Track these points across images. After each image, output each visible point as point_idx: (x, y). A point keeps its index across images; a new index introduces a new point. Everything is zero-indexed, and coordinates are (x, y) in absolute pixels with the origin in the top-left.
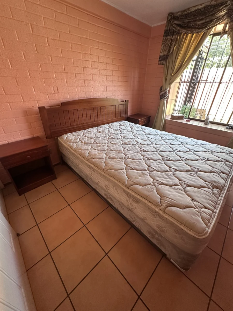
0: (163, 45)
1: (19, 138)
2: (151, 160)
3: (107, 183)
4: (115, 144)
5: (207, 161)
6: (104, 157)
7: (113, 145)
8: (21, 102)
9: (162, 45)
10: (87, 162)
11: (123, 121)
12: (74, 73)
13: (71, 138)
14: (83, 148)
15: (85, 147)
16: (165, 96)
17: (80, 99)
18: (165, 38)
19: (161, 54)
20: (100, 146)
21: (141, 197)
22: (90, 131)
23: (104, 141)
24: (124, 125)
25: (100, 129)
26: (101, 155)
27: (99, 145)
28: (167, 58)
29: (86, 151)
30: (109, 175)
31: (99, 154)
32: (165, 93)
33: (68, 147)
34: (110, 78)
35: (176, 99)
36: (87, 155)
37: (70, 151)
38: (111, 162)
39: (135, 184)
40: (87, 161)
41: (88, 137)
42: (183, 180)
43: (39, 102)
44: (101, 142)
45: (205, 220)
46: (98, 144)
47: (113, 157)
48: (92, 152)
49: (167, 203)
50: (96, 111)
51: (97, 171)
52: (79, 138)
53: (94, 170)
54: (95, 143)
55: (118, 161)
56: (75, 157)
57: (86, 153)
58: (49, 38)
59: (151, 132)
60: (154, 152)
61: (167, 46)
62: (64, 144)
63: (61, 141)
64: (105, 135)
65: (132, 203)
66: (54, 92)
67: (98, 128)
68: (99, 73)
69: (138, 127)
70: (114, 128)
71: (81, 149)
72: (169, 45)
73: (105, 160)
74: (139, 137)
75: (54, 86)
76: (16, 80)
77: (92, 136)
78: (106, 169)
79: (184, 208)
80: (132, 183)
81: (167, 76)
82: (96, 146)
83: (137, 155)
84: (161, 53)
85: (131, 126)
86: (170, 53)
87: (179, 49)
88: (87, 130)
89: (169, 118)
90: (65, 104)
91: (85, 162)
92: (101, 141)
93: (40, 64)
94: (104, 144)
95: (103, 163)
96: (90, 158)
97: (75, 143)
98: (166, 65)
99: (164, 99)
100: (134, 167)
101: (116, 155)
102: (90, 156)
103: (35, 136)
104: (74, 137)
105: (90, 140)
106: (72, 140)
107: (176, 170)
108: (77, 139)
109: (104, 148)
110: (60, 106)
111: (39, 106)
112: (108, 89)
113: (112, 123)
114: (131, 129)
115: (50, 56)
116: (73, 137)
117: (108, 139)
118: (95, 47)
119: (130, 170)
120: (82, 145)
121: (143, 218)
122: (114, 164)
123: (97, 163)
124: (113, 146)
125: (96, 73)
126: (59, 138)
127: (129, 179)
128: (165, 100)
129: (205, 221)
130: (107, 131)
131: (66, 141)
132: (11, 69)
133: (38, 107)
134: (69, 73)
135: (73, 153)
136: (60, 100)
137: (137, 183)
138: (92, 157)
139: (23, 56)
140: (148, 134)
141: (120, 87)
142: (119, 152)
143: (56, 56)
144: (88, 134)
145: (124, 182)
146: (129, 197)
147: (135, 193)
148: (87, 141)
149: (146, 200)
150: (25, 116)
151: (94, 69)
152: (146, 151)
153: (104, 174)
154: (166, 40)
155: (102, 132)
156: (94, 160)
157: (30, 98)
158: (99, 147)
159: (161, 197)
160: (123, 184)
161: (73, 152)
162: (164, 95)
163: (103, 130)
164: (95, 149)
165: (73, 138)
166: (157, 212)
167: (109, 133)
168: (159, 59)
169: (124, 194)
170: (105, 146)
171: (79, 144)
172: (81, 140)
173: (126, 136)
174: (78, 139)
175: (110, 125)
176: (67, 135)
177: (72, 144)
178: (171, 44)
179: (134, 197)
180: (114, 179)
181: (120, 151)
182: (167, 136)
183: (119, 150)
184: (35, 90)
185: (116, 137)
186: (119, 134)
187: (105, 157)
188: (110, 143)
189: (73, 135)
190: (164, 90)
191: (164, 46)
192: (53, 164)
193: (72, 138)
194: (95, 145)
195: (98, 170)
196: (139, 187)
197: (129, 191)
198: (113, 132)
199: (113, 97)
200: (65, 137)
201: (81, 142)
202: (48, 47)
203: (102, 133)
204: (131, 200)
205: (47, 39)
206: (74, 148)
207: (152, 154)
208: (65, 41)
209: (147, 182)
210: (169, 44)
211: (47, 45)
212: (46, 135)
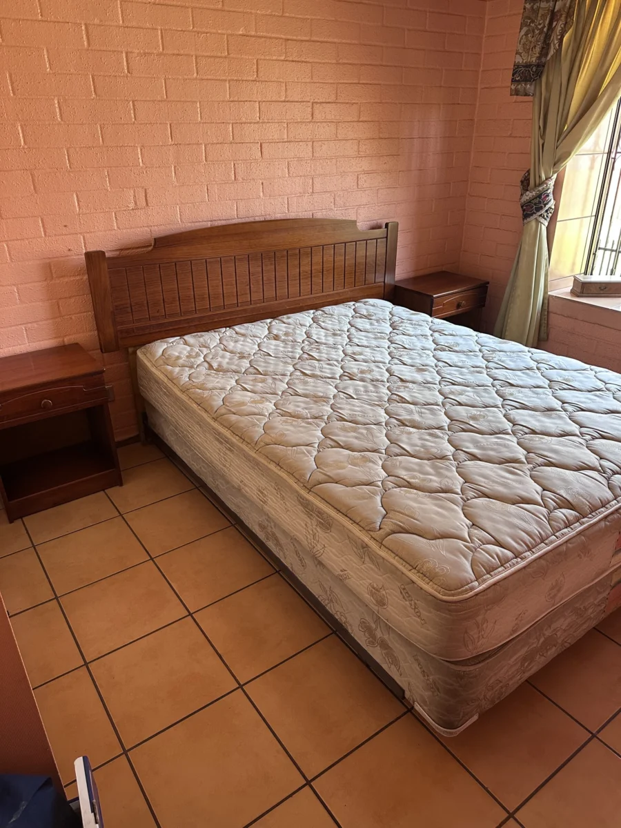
0: (525, 29)
1: (22, 346)
2: (410, 429)
3: (263, 483)
4: (313, 376)
5: (597, 438)
6: (268, 410)
7: (306, 379)
8: (39, 240)
9: (521, 29)
10: (216, 425)
11: (372, 301)
12: (201, 144)
13: (177, 354)
14: (210, 385)
15: (218, 382)
16: (541, 208)
17: (216, 224)
18: (532, 7)
19: (519, 60)
20: (263, 381)
21: (335, 510)
22: (243, 331)
23: (282, 368)
24: (368, 317)
25: (278, 326)
26: (260, 406)
27: (260, 378)
28: (539, 74)
29: (215, 392)
30: (267, 457)
31: (255, 402)
32: (539, 196)
33: (166, 380)
34: (324, 147)
35: (597, 216)
36: (218, 402)
37: (170, 394)
38: (281, 426)
39: (331, 480)
40: (215, 419)
41: (231, 352)
42: (477, 483)
43: (87, 236)
44: (271, 369)
45: (479, 567)
46: (261, 374)
47: (293, 414)
48: (234, 396)
49: (395, 524)
50: (271, 264)
51: (239, 448)
52: (205, 353)
53: (231, 447)
54: (252, 370)
55: (303, 424)
56: (182, 410)
57: (215, 397)
58: (131, 52)
59: (460, 341)
60: (432, 404)
61: (537, 32)
62: (153, 370)
63: (146, 361)
64: (293, 347)
65: (317, 534)
66: (136, 203)
67: (274, 323)
68: (286, 137)
69: (421, 323)
70: (329, 327)
71: (202, 387)
72: (545, 30)
73: (267, 420)
74: (405, 359)
75: (137, 187)
76: (32, 178)
77: (248, 350)
78: (262, 441)
79: (436, 538)
80: (321, 477)
81: (543, 136)
82: (252, 380)
83: (370, 411)
84: (518, 56)
85: (396, 319)
86: (548, 58)
87: (580, 44)
88: (234, 329)
89: (563, 290)
90: (165, 243)
91: (210, 425)
92: (272, 366)
93: (100, 126)
94: (276, 376)
95: (259, 426)
96: (223, 411)
97: (187, 369)
98: (538, 94)
99: (536, 218)
100: (344, 442)
101: (306, 408)
102: (226, 405)
103: (67, 340)
104: (188, 348)
105: (236, 362)
106: (178, 358)
107: (473, 458)
108: (197, 355)
109: (275, 389)
110: (150, 248)
111: (88, 250)
112: (318, 187)
113: (327, 309)
114: (391, 329)
115: (131, 102)
116: (185, 349)
117: (296, 361)
118: (274, 58)
119: (332, 447)
120: (208, 375)
121: (342, 573)
122: (288, 430)
123: (242, 425)
124: (305, 383)
125: (276, 137)
126: (139, 353)
127: (318, 470)
128: (542, 220)
129: (477, 568)
130: (301, 335)
131: (161, 362)
132: (23, 148)
133: (84, 251)
134: (185, 145)
135: (177, 399)
136: (153, 228)
137: (334, 477)
138: (230, 411)
139: (58, 110)
140: (444, 350)
141: (363, 178)
142: (319, 399)
143: (148, 99)
144: (236, 342)
145: (303, 475)
146: (310, 516)
147: (323, 501)
148: (228, 363)
149: (346, 518)
150: (45, 280)
151: (268, 125)
152: (409, 403)
153: (254, 455)
154: (535, 11)
155: (283, 337)
156: (233, 418)
157: (65, 226)
158: (260, 384)
159: (387, 513)
160: (298, 480)
161: (179, 393)
162: (535, 204)
163: (290, 331)
164: (246, 390)
165: (185, 352)
166: (365, 547)
167: (306, 343)
168: (513, 76)
169: (300, 507)
170: (278, 383)
171: (199, 373)
172: (208, 359)
173: (361, 354)
174: (200, 356)
175: (319, 312)
176: (167, 342)
177: (177, 369)
178: (551, 28)
179: (320, 513)
180: (279, 468)
181: (322, 397)
182: (510, 356)
183: (321, 394)
184: (80, 203)
185: (327, 354)
186: (340, 347)
187: (271, 411)
188: (298, 373)
189: (186, 343)
190: (535, 186)
191: (526, 34)
192: (117, 439)
193: (180, 353)
194: (251, 377)
195: (240, 445)
196: (338, 489)
197: (310, 497)
198: (324, 338)
199: (337, 214)
200: (160, 347)
201: (206, 365)
202: (127, 77)
203: (283, 341)
204: (314, 523)
205: (127, 57)
206: (182, 383)
207: (423, 410)
208: (178, 55)
209: (366, 478)
210: (544, 27)
211: (126, 71)
212: (100, 339)
